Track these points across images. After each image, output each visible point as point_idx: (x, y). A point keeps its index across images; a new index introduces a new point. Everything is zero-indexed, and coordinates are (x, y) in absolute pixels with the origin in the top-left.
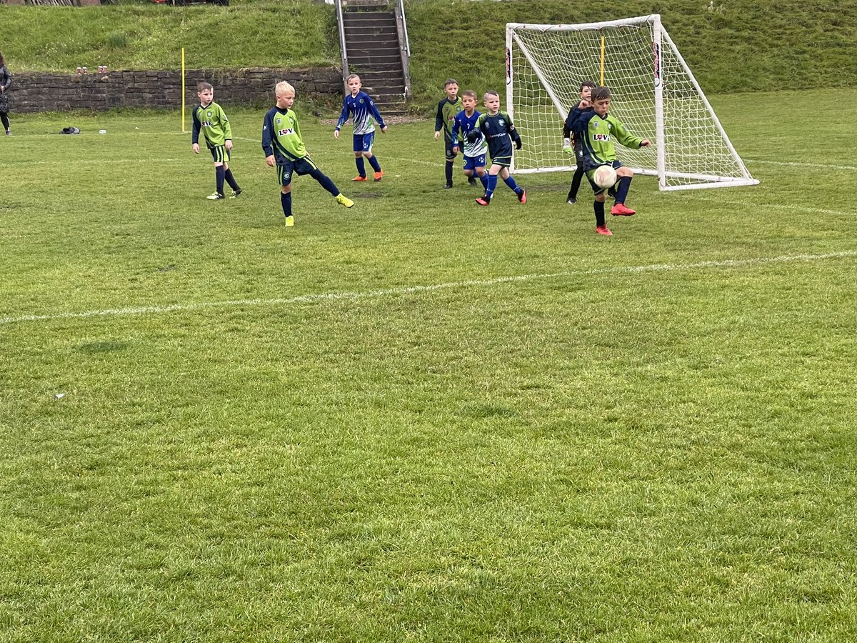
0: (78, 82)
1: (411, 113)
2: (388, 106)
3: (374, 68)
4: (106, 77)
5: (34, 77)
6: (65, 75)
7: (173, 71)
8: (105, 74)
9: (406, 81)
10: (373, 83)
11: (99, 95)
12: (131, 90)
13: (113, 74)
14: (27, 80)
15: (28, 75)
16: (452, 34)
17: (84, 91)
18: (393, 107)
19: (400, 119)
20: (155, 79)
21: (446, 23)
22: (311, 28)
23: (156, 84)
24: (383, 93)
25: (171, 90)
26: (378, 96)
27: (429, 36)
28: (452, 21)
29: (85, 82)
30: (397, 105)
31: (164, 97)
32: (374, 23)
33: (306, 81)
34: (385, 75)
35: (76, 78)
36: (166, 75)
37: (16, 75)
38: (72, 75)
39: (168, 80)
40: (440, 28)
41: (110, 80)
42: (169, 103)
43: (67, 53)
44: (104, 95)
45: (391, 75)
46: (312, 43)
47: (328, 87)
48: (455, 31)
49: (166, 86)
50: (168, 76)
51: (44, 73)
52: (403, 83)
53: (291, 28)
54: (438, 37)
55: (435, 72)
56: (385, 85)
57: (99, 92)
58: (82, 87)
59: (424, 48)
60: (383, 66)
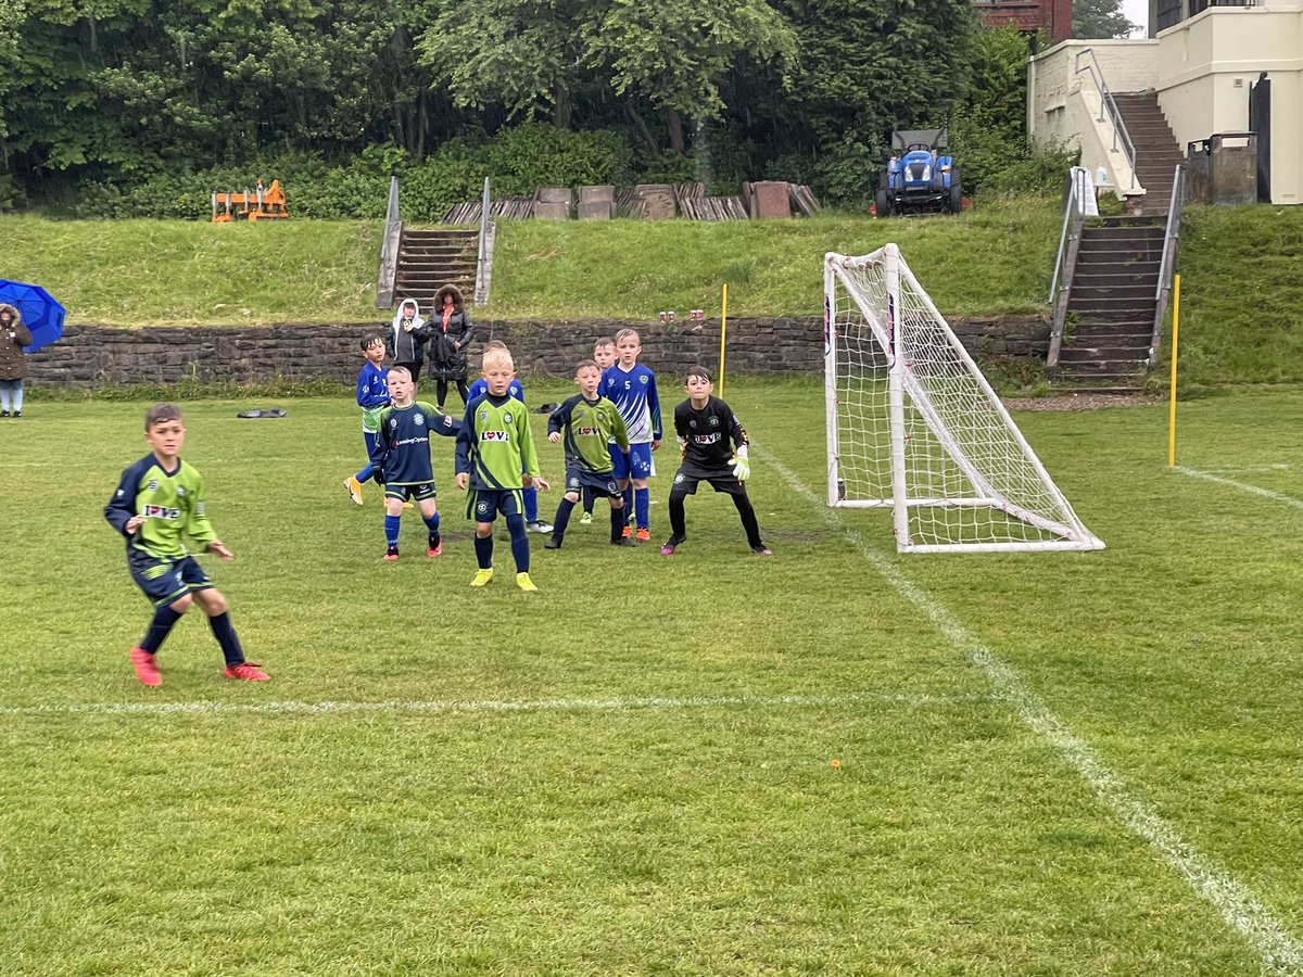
0: (659, 334)
1: (1146, 393)
2: (1115, 379)
3: (1111, 317)
4: (700, 327)
5: (596, 326)
6: (642, 323)
7: (796, 318)
8: (697, 323)
9: (1154, 338)
10: (1103, 342)
11: (688, 354)
12: (735, 347)
13: (711, 322)
14: (586, 331)
15: (588, 323)
16: (1260, 263)
17: (667, 348)
18: (1123, 381)
19: (1126, 401)
20: (769, 330)
21: (1255, 245)
22: (1032, 252)
23: (770, 338)
24: (1112, 358)
25: (791, 348)
26: (1103, 362)
27: (1218, 265)
28: (1268, 241)
29: (669, 334)
30: (1130, 378)
31: (780, 358)
32: (1130, 245)
33: (992, 337)
34: (1127, 329)
35: (657, 327)
36: (785, 324)
37: (570, 323)
38: (652, 323)
39: (787, 333)
40: (1243, 253)
41: (704, 331)
42: (787, 368)
43: (662, 290)
44: (696, 354)
45: (1135, 329)
46: (1022, 277)
47: (1028, 346)
48: (1267, 258)
49: (784, 342)
50: (787, 326)
51: (612, 321)
52: (1148, 342)
53: (1000, 252)
54: (1235, 268)
55: (1208, 326)
56: (1120, 346)
57: (688, 349)
58: (665, 342)
59: (1204, 286)
60: (1126, 314)
